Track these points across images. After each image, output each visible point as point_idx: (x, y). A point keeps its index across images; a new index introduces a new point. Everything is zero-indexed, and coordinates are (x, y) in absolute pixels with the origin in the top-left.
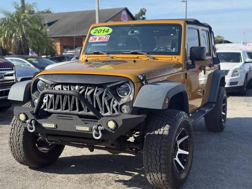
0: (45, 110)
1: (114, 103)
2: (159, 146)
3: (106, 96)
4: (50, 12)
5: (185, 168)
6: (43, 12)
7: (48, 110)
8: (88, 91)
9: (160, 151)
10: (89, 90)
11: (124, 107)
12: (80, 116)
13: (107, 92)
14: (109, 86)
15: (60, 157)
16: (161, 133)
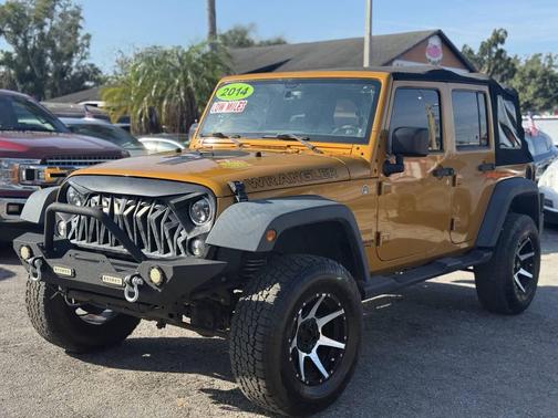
0: (73, 241)
1: (180, 235)
2: (255, 324)
3: (168, 220)
4: (285, 43)
5: (331, 376)
6: (269, 43)
7: (78, 243)
8: (140, 209)
9: (254, 334)
10: (141, 207)
11: (197, 243)
12: (109, 255)
13: (171, 213)
14: (172, 202)
15: (129, 337)
16: (261, 299)
